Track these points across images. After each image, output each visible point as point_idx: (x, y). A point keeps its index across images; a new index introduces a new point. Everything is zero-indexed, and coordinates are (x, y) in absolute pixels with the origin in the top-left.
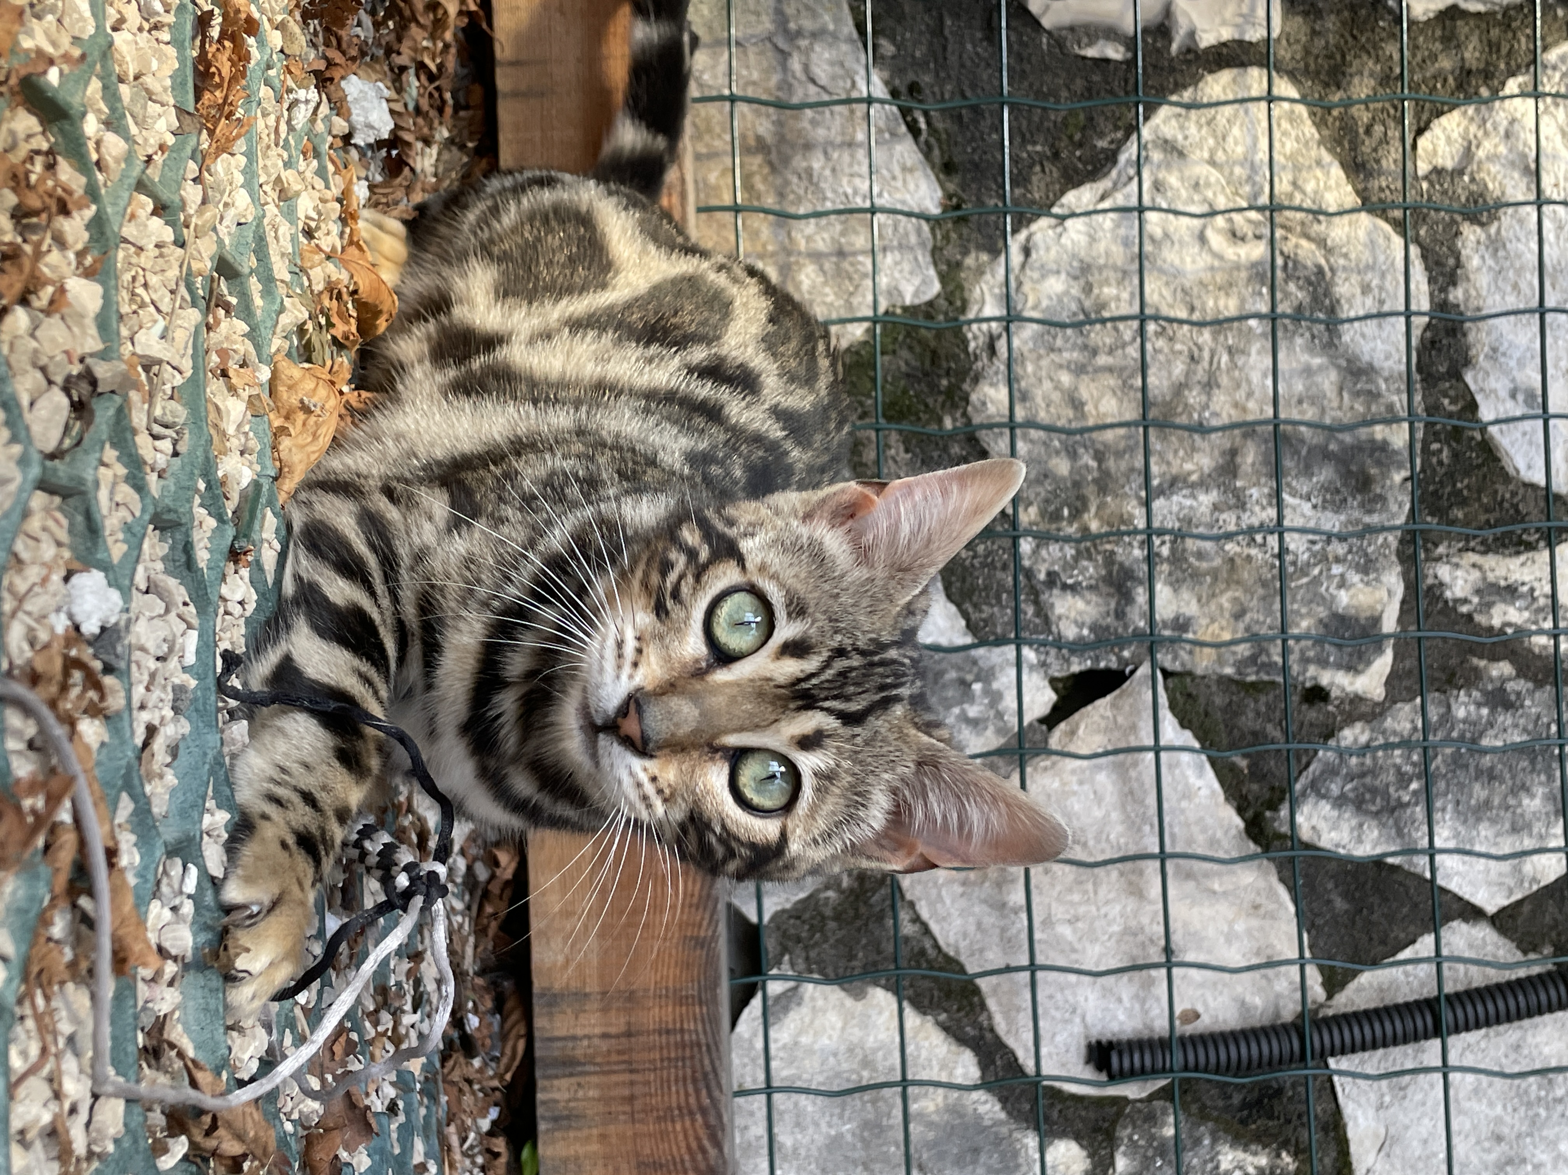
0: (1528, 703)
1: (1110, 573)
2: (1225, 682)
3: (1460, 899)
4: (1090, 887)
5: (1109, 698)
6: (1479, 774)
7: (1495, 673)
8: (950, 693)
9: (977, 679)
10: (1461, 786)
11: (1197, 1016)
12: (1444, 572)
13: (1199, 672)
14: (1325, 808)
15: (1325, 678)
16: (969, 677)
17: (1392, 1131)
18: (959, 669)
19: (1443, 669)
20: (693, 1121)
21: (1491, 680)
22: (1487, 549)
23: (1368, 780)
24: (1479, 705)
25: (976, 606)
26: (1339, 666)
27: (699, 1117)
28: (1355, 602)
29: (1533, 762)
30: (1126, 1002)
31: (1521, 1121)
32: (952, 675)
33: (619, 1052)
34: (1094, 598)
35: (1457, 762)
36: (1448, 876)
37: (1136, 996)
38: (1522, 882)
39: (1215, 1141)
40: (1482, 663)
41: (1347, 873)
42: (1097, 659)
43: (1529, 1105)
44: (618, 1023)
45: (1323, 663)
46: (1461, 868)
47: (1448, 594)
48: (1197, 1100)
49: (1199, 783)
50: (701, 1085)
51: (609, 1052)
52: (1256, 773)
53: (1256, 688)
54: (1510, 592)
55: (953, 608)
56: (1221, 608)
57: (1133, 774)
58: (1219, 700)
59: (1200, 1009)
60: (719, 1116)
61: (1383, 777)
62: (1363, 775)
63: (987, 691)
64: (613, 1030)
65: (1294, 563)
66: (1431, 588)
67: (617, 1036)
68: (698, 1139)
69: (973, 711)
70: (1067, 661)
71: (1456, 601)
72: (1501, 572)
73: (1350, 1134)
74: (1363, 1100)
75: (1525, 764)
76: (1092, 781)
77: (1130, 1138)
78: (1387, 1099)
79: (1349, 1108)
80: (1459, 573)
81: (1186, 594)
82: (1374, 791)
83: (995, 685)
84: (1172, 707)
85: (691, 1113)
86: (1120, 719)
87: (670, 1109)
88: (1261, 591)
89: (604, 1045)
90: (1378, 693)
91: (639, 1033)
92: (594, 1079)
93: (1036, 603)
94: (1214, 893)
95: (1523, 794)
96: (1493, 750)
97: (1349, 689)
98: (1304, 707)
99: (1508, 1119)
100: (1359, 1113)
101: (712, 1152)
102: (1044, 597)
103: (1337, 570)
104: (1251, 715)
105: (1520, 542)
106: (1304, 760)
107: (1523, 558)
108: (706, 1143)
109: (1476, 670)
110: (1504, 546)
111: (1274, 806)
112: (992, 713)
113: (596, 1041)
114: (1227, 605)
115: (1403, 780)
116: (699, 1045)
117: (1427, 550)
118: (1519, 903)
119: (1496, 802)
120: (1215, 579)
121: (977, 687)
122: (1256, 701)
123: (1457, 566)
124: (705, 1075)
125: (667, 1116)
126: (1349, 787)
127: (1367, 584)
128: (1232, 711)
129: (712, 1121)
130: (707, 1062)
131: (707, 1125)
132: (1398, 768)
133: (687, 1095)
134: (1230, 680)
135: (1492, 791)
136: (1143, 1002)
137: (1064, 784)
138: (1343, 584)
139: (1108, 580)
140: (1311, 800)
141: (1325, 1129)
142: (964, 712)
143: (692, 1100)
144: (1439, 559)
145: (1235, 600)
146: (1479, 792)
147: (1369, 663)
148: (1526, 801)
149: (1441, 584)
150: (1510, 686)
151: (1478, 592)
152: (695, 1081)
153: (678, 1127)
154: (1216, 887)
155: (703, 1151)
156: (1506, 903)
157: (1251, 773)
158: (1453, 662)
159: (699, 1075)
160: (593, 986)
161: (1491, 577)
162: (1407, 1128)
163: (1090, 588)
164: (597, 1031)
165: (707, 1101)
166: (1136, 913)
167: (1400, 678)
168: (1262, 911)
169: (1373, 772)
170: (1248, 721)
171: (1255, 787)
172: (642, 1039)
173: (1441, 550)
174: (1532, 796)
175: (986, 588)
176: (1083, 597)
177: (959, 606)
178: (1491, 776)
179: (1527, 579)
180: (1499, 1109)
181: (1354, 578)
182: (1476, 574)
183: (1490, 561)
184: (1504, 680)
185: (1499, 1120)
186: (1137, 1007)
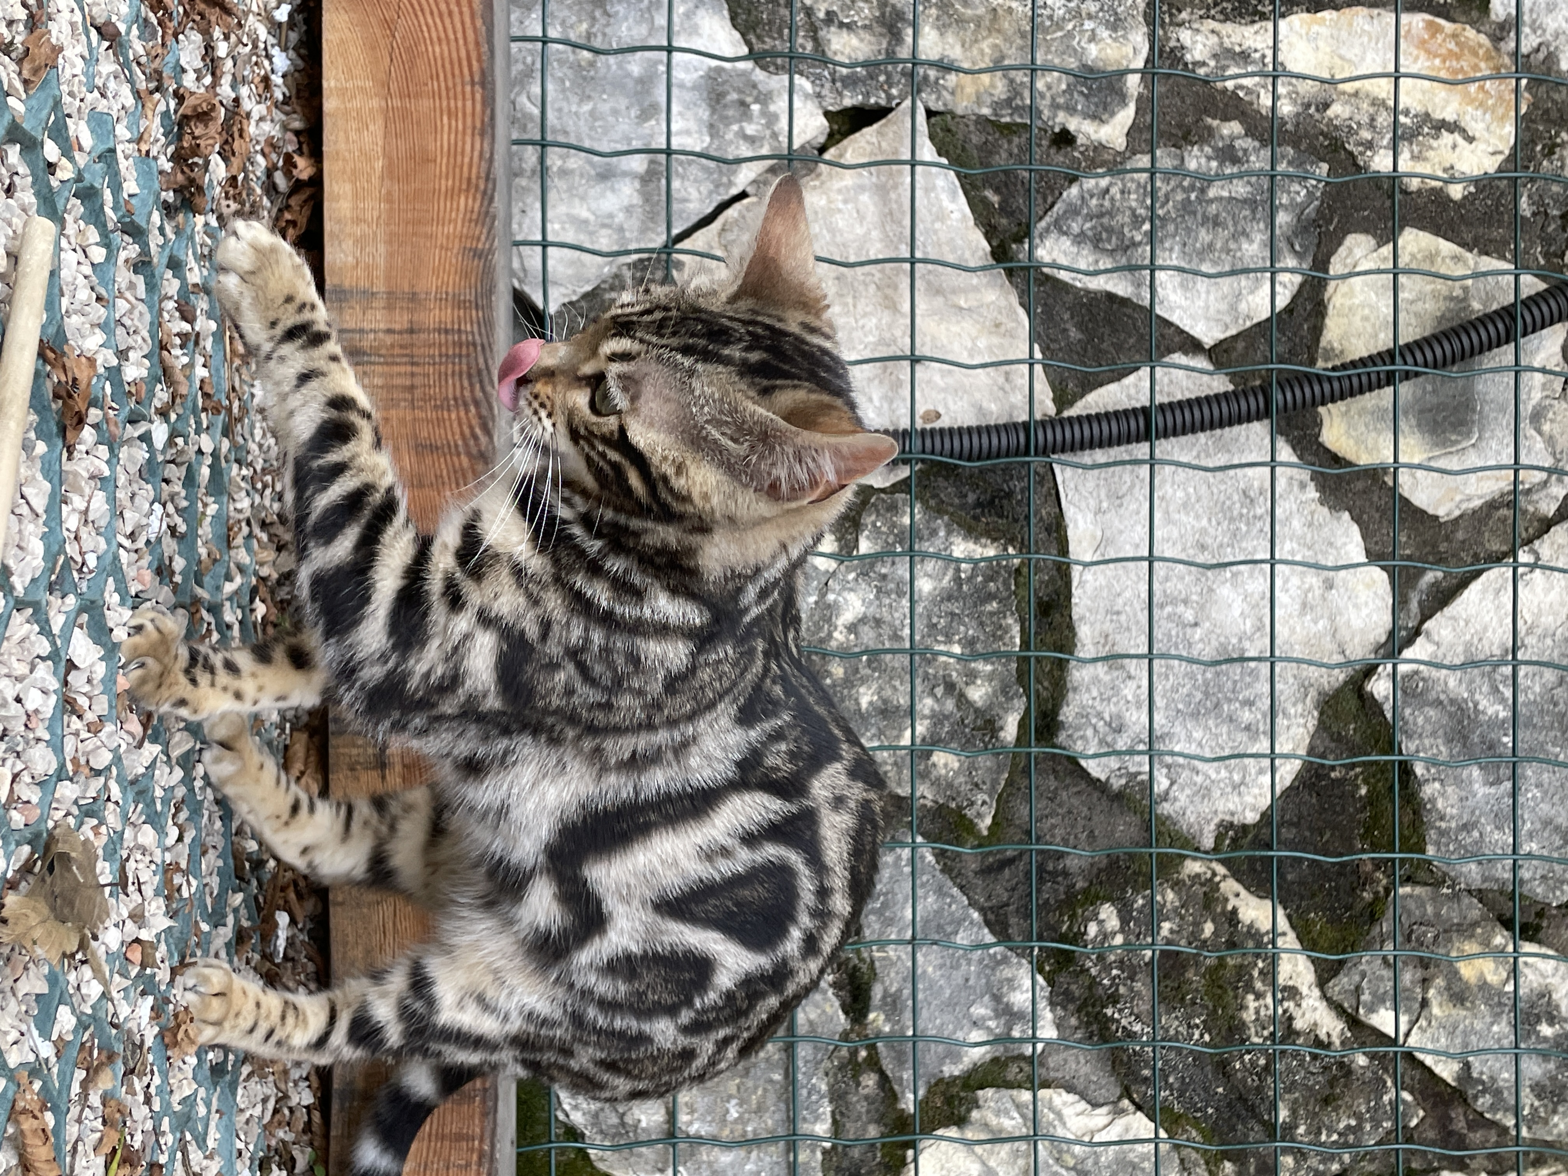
0: (1253, 158)
1: (883, 14)
2: (982, 121)
3: (1182, 332)
4: (850, 300)
5: (875, 126)
6: (1205, 220)
7: (1225, 132)
8: (730, 113)
9: (757, 101)
10: (1188, 230)
11: (938, 416)
12: (1185, 36)
13: (959, 111)
14: (1066, 243)
15: (1073, 124)
16: (749, 100)
17: (1108, 533)
18: (740, 91)
19: (1179, 126)
20: (467, 411)
21: (1222, 138)
22: (1226, 18)
23: (1105, 220)
24: (1209, 158)
25: (759, 38)
26: (1086, 116)
27: (472, 409)
28: (1102, 55)
29: (1254, 212)
30: (877, 403)
31: (1224, 533)
32: (734, 96)
33: (401, 347)
34: (867, 36)
35: (1186, 207)
36: (1171, 309)
37: (885, 397)
38: (1237, 319)
39: (949, 533)
40: (1216, 123)
41: (1083, 305)
42: (867, 95)
43: (1232, 520)
44: (401, 321)
45: (1071, 110)
46: (1184, 303)
47: (1188, 57)
48: (935, 496)
49: (952, 207)
50: (475, 380)
51: (392, 346)
52: (1005, 209)
53: (1009, 130)
54: (1244, 56)
55: (737, 35)
56: (982, 52)
57: (893, 196)
58: (975, 139)
59: (941, 411)
60: (491, 408)
61: (1119, 218)
62: (1101, 215)
63: (764, 113)
64: (397, 327)
65: (1051, 17)
66: (1172, 50)
67: (400, 332)
68: (471, 428)
69: (750, 129)
70: (840, 94)
71: (1195, 64)
72: (1236, 39)
73: (1070, 533)
74: (1083, 505)
75: (1247, 213)
76: (856, 200)
77: (874, 524)
78: (1105, 505)
79: (1070, 512)
80: (1199, 38)
81: (950, 38)
82: (1110, 230)
83: (772, 108)
84: (932, 138)
85: (466, 405)
86: (884, 145)
87: (447, 399)
88: (1019, 41)
89: (389, 339)
90: (1120, 143)
91: (420, 331)
92: (379, 369)
93: (815, 39)
94: (961, 309)
95: (1243, 239)
96: (1220, 199)
97: (1094, 137)
98: (1053, 151)
99: (1212, 531)
100: (1079, 517)
101: (483, 439)
102: (822, 33)
103: (1089, 25)
104: (1004, 155)
105: (1256, 12)
106: (1050, 200)
107: (1257, 26)
108: (478, 431)
109: (1210, 129)
110: (1241, 16)
111: (1019, 240)
112: (768, 133)
113: (381, 335)
114: (987, 51)
115: (1137, 221)
116: (474, 345)
117: (1171, 15)
118: (1233, 338)
119: (1219, 245)
120: (978, 26)
121: (755, 107)
122: (1010, 142)
123: (1198, 31)
124: (479, 372)
125: (443, 406)
126: (1088, 225)
127: (1115, 40)
128: (988, 150)
129: (484, 412)
130: (481, 360)
131: (480, 416)
132: (1133, 211)
133: (462, 388)
134: (987, 120)
135: (1215, 236)
136: (891, 402)
137: (830, 202)
138: (1093, 38)
139: (881, 20)
140: (1054, 235)
141: (1048, 530)
142: (742, 129)
143: (467, 394)
144: (1180, 25)
145: (995, 46)
146: (1204, 236)
147: (1113, 114)
148: (1245, 246)
149: (1183, 48)
150: (1238, 143)
151: (1215, 56)
152: (470, 376)
153: (454, 416)
154: (962, 303)
155: (475, 437)
156: (1222, 336)
157: (1001, 208)
158: (1189, 120)
159: (473, 371)
160: (380, 287)
161: (1227, 43)
162: (1121, 532)
163: (865, 27)
164: (382, 326)
165: (479, 394)
166: (890, 327)
167: (1141, 131)
168: (1002, 329)
169: (1110, 214)
170: (1001, 160)
171: (1004, 221)
172: (423, 336)
173: (1184, 15)
174: (1251, 241)
175: (770, 22)
176: (857, 35)
177: (743, 35)
178: (1216, 222)
179: (1259, 46)
180: (1204, 522)
181: (1104, 33)
182: (1214, 39)
183: (1227, 28)
184: (1233, 138)
185: (1204, 531)
186: (886, 406)
